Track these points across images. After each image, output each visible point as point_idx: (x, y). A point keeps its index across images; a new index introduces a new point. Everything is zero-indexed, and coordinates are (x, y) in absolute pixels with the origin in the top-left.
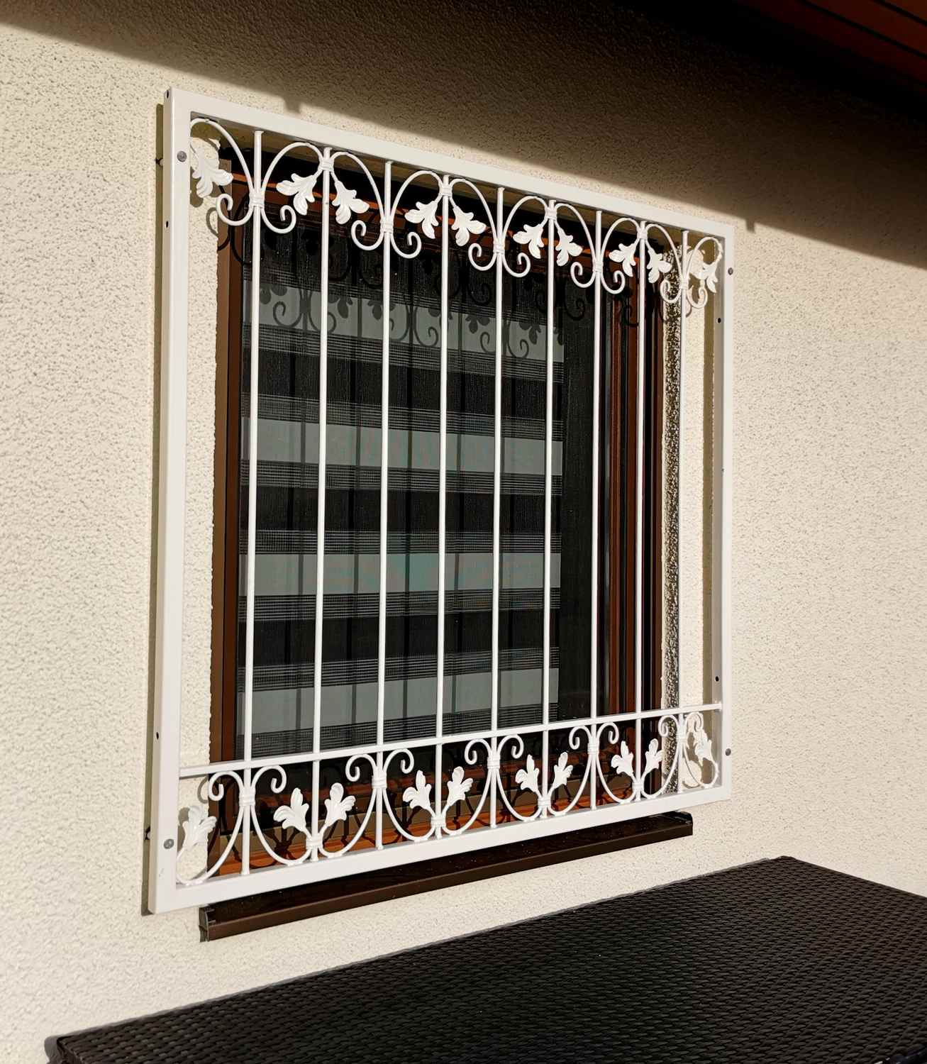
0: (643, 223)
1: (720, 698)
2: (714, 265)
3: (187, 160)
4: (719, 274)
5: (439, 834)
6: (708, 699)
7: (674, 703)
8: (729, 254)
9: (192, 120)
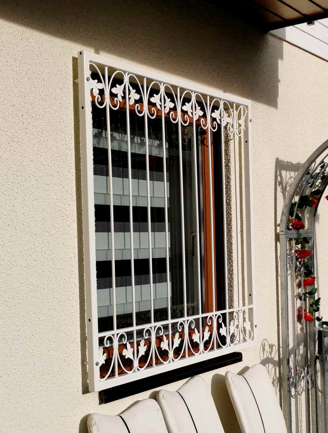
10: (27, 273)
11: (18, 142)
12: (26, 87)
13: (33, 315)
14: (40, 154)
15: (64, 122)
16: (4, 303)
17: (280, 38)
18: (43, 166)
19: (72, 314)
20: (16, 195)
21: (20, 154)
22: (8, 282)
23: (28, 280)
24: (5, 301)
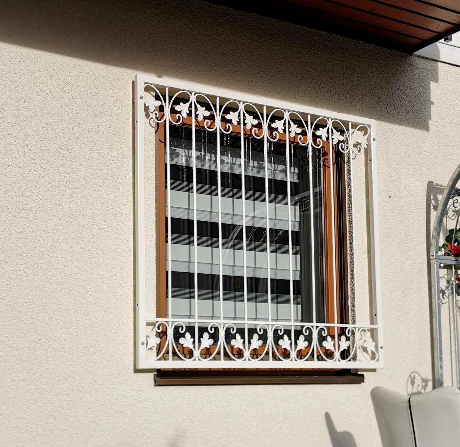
0: (330, 119)
1: (376, 323)
2: (366, 136)
3: (143, 99)
4: (368, 140)
5: (247, 359)
6: (372, 323)
7: (354, 322)
8: (373, 132)
9: (144, 84)
10: (72, 257)
11: (67, 149)
12: (78, 105)
13: (77, 294)
14: (91, 160)
15: (120, 135)
16: (46, 279)
17: (434, 60)
18: (94, 170)
19: (124, 300)
20: (63, 192)
21: (69, 159)
22: (51, 262)
23: (73, 264)
24: (46, 277)
